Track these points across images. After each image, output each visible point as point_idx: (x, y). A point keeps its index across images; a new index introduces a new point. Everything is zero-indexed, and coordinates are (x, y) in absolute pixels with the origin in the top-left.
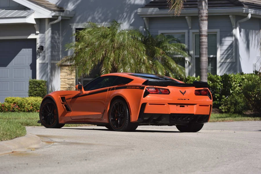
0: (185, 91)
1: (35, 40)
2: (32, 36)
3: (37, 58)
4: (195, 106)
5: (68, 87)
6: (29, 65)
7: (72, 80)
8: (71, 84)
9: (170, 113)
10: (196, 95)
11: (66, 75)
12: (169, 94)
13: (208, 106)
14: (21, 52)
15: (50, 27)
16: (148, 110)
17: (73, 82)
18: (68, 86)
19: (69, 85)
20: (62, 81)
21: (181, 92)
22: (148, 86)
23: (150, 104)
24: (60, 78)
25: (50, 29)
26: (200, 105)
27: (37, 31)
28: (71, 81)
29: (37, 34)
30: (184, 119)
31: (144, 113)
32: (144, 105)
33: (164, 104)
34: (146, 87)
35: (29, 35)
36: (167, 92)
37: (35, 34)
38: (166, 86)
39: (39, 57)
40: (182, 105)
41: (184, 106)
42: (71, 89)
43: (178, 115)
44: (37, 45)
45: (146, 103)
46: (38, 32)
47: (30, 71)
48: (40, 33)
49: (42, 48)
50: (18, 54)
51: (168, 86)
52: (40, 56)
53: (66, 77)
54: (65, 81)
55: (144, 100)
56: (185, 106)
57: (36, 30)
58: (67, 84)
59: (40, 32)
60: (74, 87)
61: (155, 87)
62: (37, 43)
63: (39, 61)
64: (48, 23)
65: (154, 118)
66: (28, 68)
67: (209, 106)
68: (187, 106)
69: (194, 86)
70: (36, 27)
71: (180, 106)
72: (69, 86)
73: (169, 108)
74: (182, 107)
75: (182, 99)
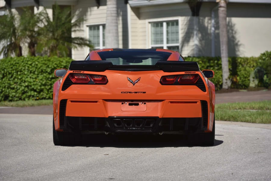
0: (139, 79)
4: (160, 103)
9: (108, 117)
10: (163, 84)
12: (105, 84)
13: (196, 102)
21: (129, 79)
22: (72, 72)
26: (171, 102)
30: (141, 126)
31: (65, 116)
33: (96, 102)
34: (69, 72)
36: (104, 81)
38: (103, 71)
40: (134, 102)
41: (138, 105)
51: (107, 71)
55: (63, 94)
56: (140, 103)
61: (82, 72)
67: (199, 103)
68: (145, 104)
69: (161, 69)
71: (130, 105)
73: (105, 107)
74: (134, 106)
75: (130, 92)
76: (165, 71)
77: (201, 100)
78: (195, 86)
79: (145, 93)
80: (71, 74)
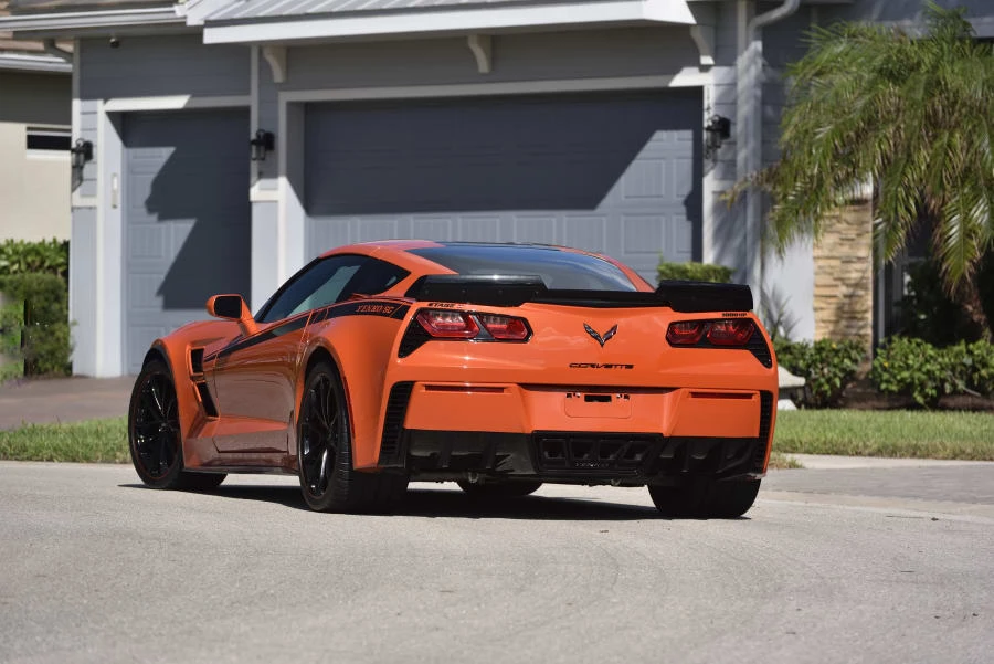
0: (614, 329)
1: (698, 92)
2: (685, 78)
3: (706, 169)
4: (667, 396)
5: (845, 296)
6: (682, 199)
7: (858, 266)
8: (853, 282)
9: (530, 432)
10: (672, 344)
11: (835, 244)
12: (525, 340)
13: (749, 396)
14: (650, 145)
15: (756, 39)
16: (422, 415)
17: (864, 271)
18: (844, 290)
19: (848, 286)
20: (820, 267)
21: (587, 328)
22: (425, 304)
23: (429, 388)
24: (815, 258)
25: (758, 45)
26: (695, 395)
27: (706, 55)
28: (857, 271)
29: (705, 69)
30: (611, 457)
31: (404, 429)
32: (402, 392)
33: (501, 390)
34: (416, 306)
35: (675, 71)
36: (519, 331)
37: (696, 70)
38: (517, 304)
39: (712, 168)
40: (598, 394)
41: (608, 399)
42: (856, 302)
43: (572, 440)
44: (706, 116)
45: (413, 383)
46: (707, 60)
47: (687, 228)
48: (718, 63)
49: (723, 127)
50: (642, 154)
51: (526, 306)
52: (715, 161)
53: (835, 254)
54: (832, 267)
55: (400, 368)
56: (615, 396)
57: (702, 50)
58: (839, 283)
59: (715, 59)
60: (867, 294)
61: (456, 306)
62: (705, 106)
63: (710, 184)
64: (748, 22)
65: (454, 453)
66: (677, 214)
67: (756, 399)
68: (626, 397)
69: (666, 304)
70: (697, 35)
71: (588, 399)
72: (850, 290)
73: (525, 405)
74: (596, 403)
75: (593, 366)
76: (676, 309)
77: (761, 391)
78: (747, 353)
79: (630, 367)
80: (421, 311)
